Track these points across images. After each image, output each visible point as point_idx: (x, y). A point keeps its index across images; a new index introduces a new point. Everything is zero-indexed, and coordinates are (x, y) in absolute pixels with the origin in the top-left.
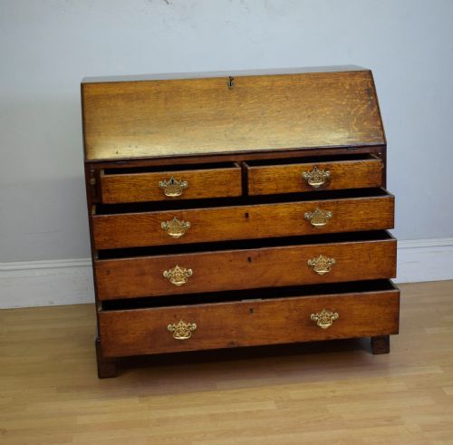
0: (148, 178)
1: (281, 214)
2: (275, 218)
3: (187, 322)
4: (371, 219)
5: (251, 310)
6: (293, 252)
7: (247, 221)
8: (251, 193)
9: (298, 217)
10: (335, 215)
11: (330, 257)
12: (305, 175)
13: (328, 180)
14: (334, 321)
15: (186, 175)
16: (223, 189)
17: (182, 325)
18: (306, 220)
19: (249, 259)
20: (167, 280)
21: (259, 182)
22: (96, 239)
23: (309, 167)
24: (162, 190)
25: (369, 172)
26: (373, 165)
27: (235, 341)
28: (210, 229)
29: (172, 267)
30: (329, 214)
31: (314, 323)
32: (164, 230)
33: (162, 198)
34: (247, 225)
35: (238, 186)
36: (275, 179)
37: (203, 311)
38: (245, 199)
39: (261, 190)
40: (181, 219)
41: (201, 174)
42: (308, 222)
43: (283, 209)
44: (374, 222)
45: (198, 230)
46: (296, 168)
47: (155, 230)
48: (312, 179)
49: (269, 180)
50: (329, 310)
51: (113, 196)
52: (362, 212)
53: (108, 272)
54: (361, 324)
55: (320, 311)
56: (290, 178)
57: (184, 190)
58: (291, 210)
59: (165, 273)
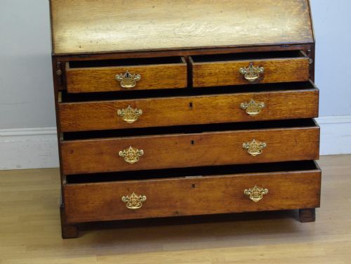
0: (107, 72)
1: (220, 104)
2: (215, 107)
3: (138, 195)
4: (298, 109)
5: (193, 186)
6: (230, 137)
7: (191, 109)
8: (195, 85)
9: (233, 107)
10: (267, 106)
11: (263, 141)
12: (242, 71)
13: (262, 75)
14: (264, 195)
15: (138, 70)
16: (171, 81)
17: (134, 197)
18: (242, 109)
19: (193, 142)
20: (122, 158)
21: (202, 76)
22: (62, 123)
23: (245, 64)
24: (118, 83)
25: (297, 68)
26: (302, 62)
27: (179, 210)
28: (159, 116)
29: (127, 148)
30: (263, 105)
31: (247, 197)
32: (119, 116)
33: (118, 89)
34: (191, 113)
35: (183, 79)
36: (216, 74)
37: (153, 185)
38: (190, 90)
39: (203, 83)
40: (134, 107)
41: (152, 69)
42: (244, 111)
43: (223, 100)
44: (300, 111)
45: (148, 117)
46: (234, 64)
47: (112, 117)
48: (248, 74)
49: (210, 74)
50: (260, 186)
51: (76, 86)
52: (290, 103)
53: (72, 152)
54: (287, 198)
55: (252, 187)
56: (229, 73)
57: (137, 82)
58: (229, 100)
59: (121, 153)
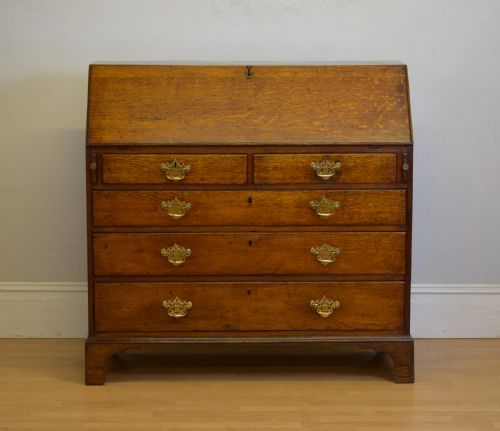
0: (151, 159)
1: (285, 202)
2: (279, 205)
3: (183, 299)
4: (381, 212)
5: (249, 292)
6: (296, 239)
7: (250, 206)
8: (256, 181)
9: (300, 205)
10: (343, 207)
11: (335, 246)
12: (314, 165)
13: (338, 173)
14: (335, 310)
15: (190, 159)
16: (228, 175)
17: (177, 302)
18: (311, 208)
19: (250, 243)
20: (165, 259)
21: (266, 170)
22: (95, 214)
23: (317, 158)
24: (164, 173)
25: (382, 166)
26: (388, 159)
27: (231, 323)
28: (212, 212)
29: (171, 245)
30: (337, 205)
31: (313, 311)
32: (163, 209)
33: (163, 181)
34: (250, 210)
35: (243, 173)
36: (282, 169)
37: (199, 288)
38: (250, 184)
39: (267, 179)
40: (182, 200)
41: (205, 160)
42: (313, 211)
43: (288, 197)
44: (384, 216)
45: (198, 212)
46: (304, 157)
47: (155, 210)
48: (322, 170)
49: (276, 168)
50: (329, 297)
51: (114, 175)
52: (371, 204)
53: (106, 247)
54: (363, 315)
55: (320, 298)
56: (298, 169)
57: (187, 173)
58: (297, 197)
59: (164, 252)
